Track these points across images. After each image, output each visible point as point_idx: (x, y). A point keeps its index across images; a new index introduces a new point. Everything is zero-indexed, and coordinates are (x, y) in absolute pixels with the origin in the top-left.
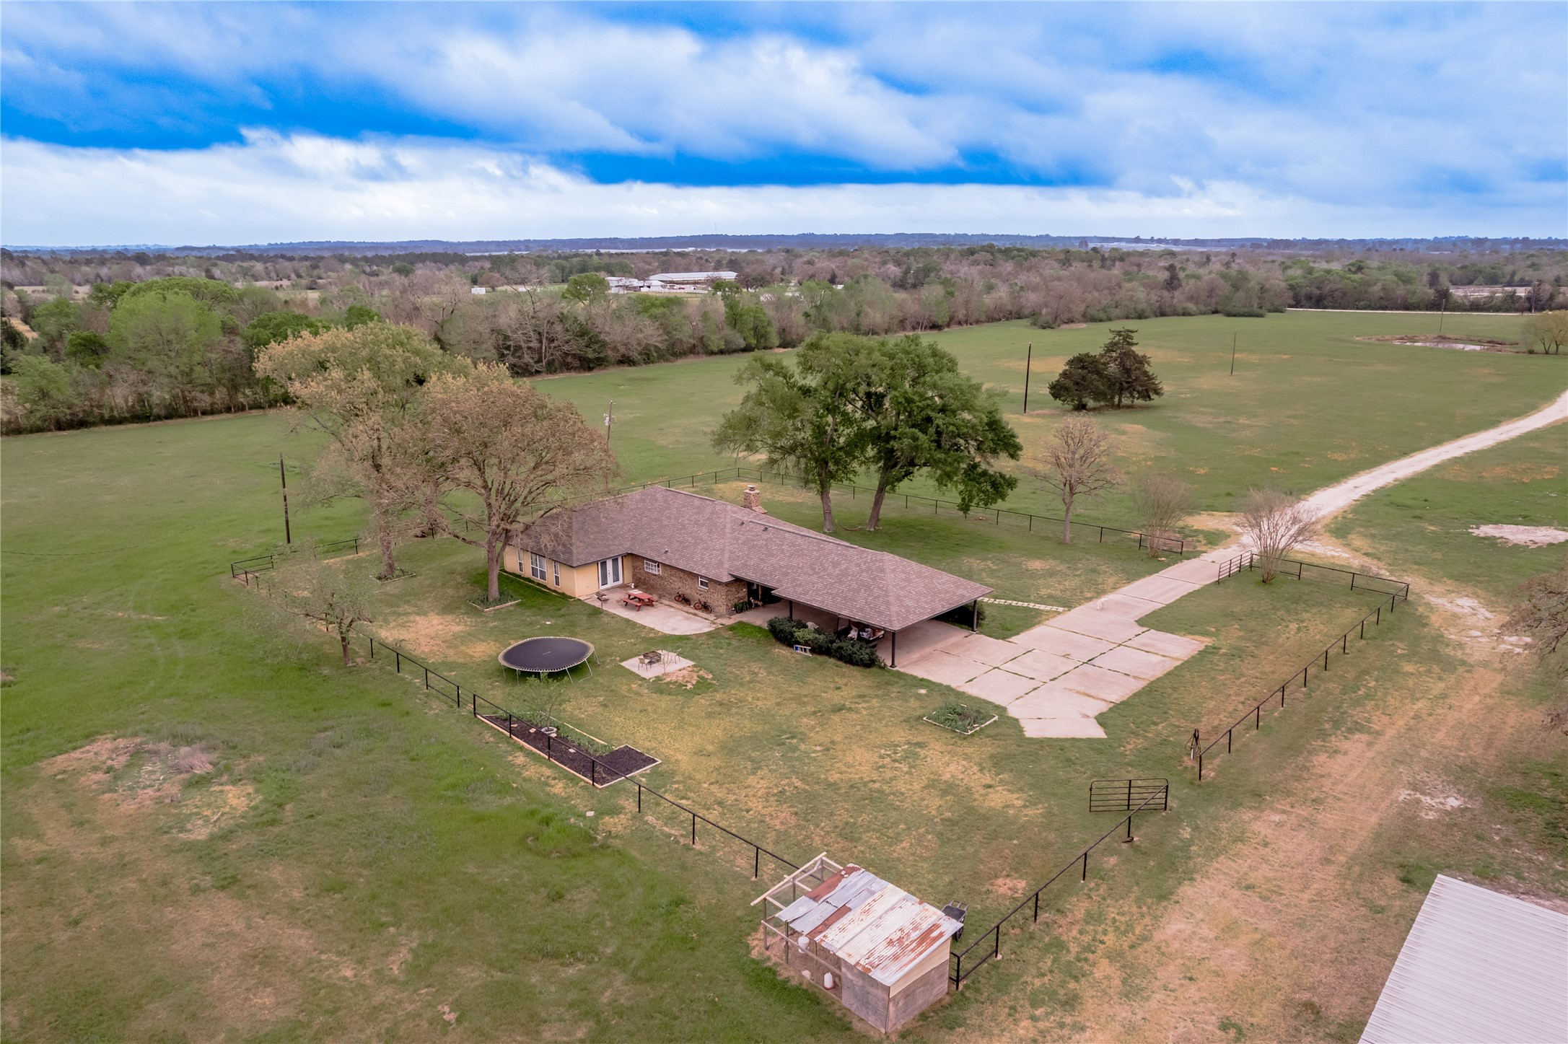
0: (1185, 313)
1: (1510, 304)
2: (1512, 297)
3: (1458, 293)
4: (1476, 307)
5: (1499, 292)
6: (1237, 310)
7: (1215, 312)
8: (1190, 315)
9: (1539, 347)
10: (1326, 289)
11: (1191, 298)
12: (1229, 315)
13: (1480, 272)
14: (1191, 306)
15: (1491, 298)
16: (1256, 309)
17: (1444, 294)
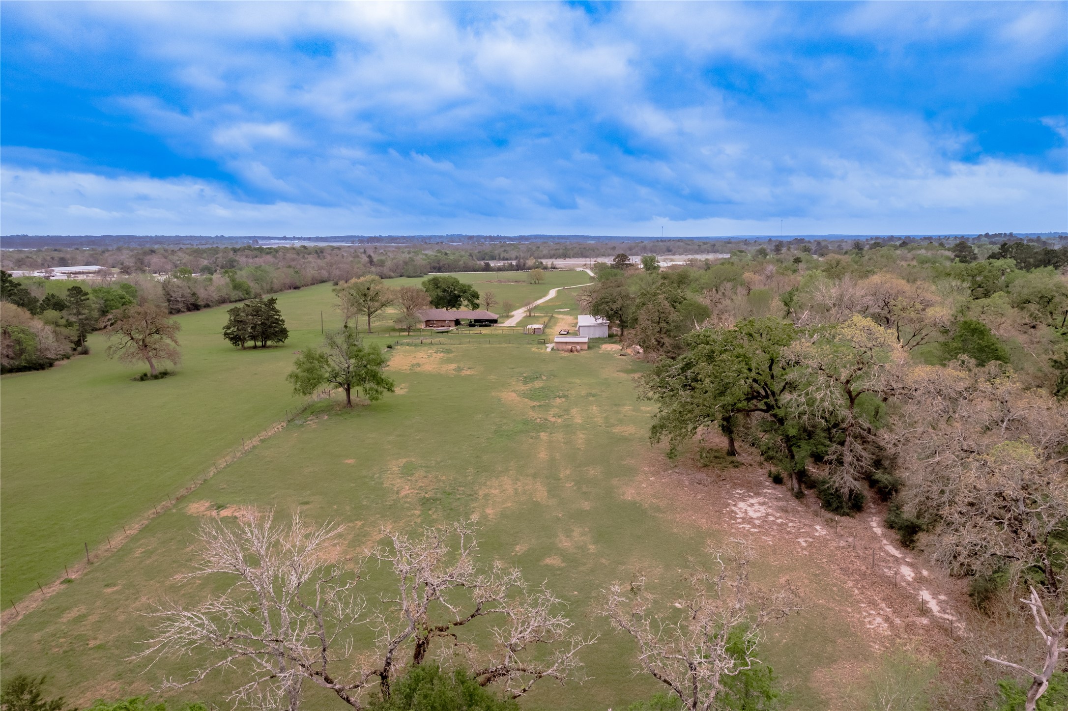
0: (390, 277)
1: (511, 268)
2: (511, 264)
3: (492, 264)
4: (499, 269)
5: (507, 263)
6: (412, 274)
7: (401, 276)
8: (392, 278)
9: (533, 282)
10: (441, 264)
11: (391, 270)
12: (409, 277)
13: (486, 254)
14: (392, 274)
15: (504, 265)
16: (419, 274)
17: (487, 265)
